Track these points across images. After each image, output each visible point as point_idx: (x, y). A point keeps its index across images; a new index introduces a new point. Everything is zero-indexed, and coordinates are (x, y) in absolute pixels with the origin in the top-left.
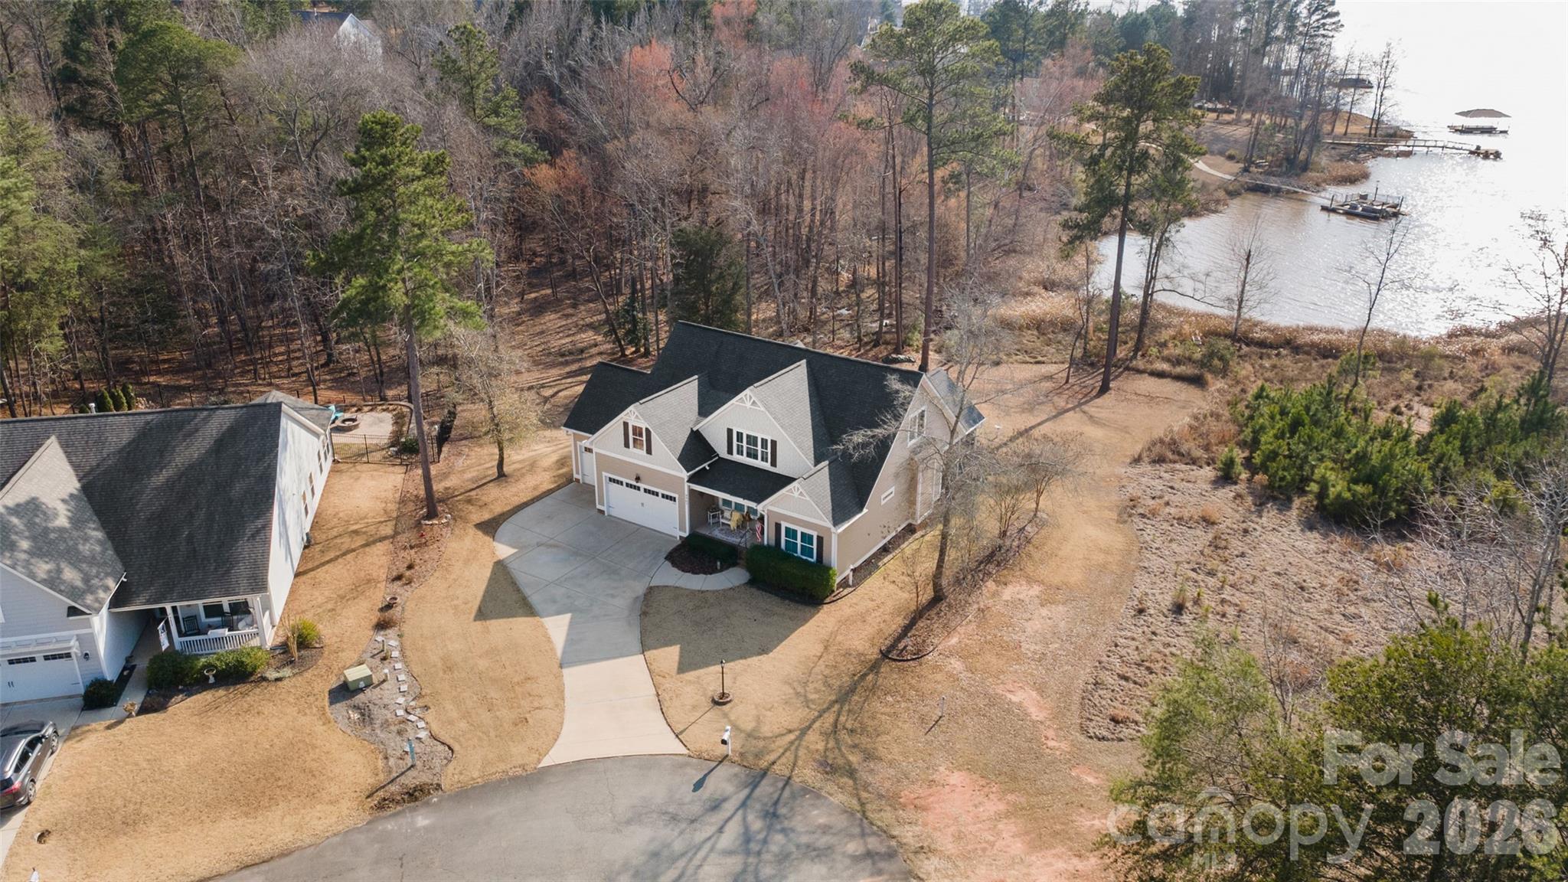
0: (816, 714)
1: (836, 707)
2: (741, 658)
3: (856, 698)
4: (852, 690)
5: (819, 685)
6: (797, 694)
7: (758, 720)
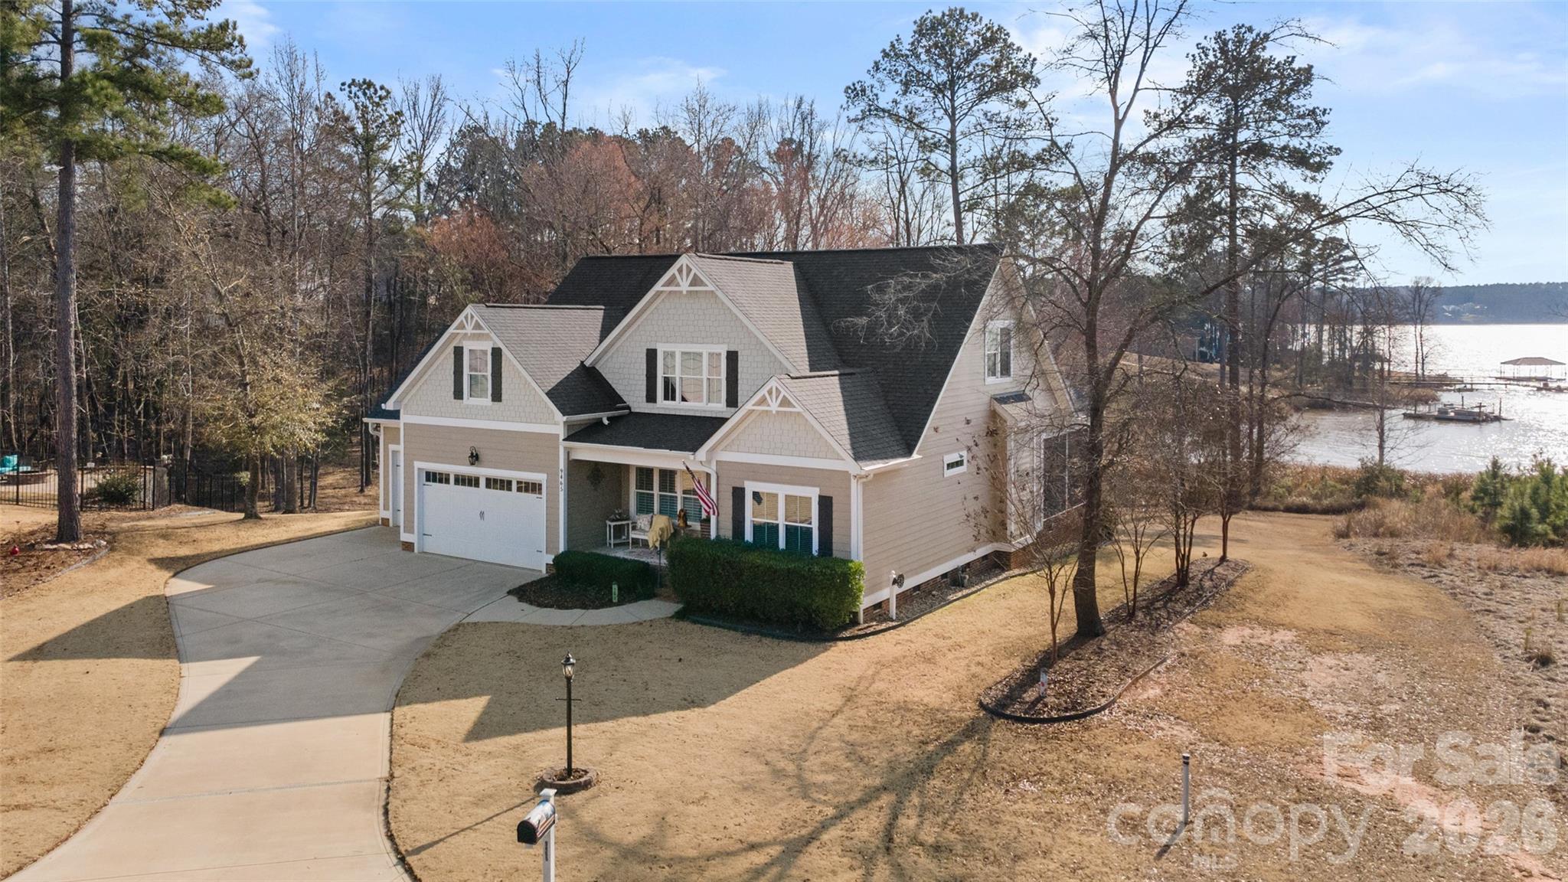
0: (830, 811)
1: (886, 799)
2: (636, 714)
3: (937, 782)
4: (926, 769)
5: (835, 758)
6: (778, 774)
7: (662, 822)
